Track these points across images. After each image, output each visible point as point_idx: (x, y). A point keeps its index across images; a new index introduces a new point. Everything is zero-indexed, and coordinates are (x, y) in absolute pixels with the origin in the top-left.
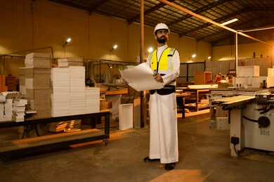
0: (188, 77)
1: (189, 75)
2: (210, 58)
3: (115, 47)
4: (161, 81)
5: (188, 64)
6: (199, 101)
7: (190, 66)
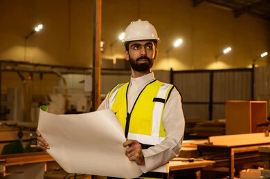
0: (211, 103)
1: (215, 99)
2: (265, 54)
3: (39, 28)
4: (141, 160)
5: (212, 72)
6: (237, 175)
7: (217, 76)
